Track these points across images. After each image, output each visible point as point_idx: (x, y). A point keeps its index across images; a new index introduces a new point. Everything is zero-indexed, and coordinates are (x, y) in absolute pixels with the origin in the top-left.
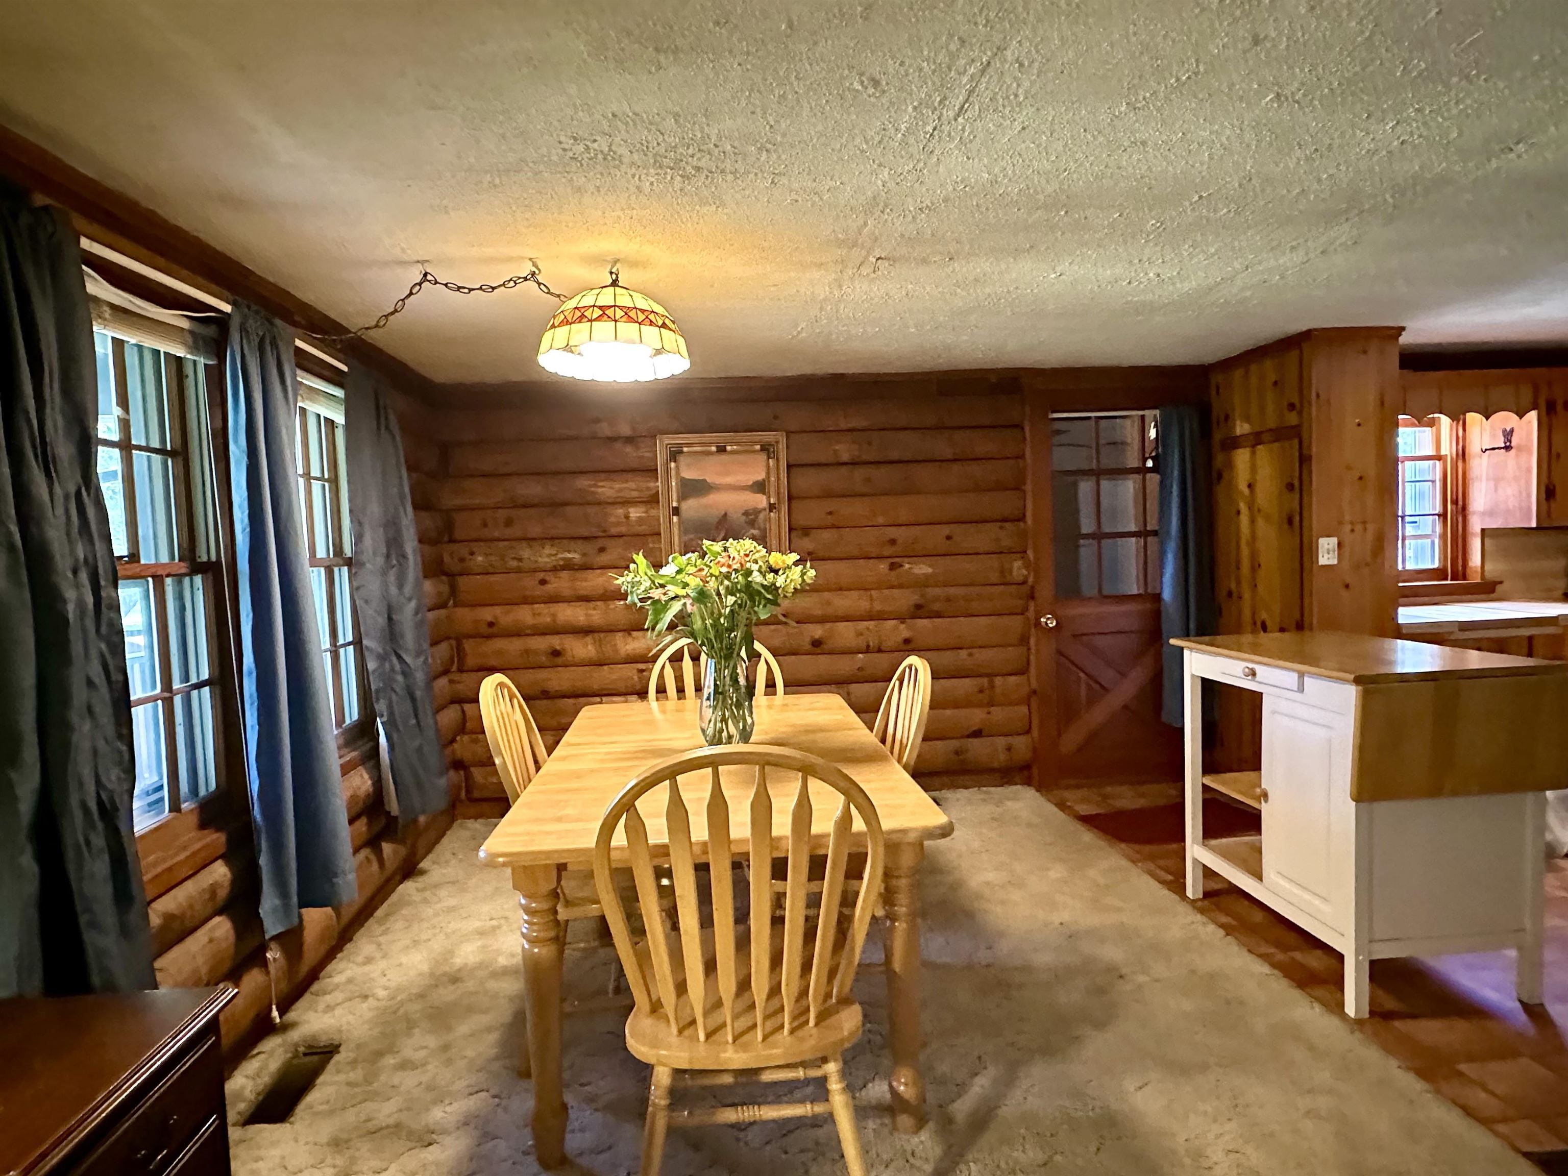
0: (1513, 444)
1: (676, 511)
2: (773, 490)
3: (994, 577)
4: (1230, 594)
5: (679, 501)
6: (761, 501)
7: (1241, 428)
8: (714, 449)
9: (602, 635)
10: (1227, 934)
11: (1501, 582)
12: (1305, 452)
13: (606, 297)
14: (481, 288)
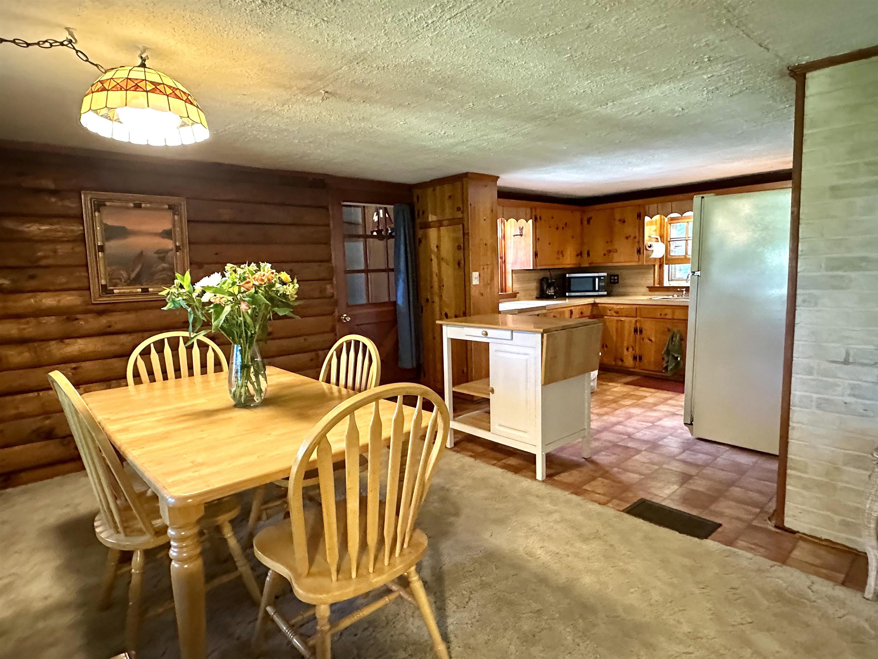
0: (523, 234)
1: (101, 249)
2: (178, 237)
3: (317, 294)
4: (427, 300)
5: (103, 242)
6: (169, 244)
7: (432, 218)
8: (131, 205)
9: (36, 344)
10: (476, 460)
11: (518, 293)
12: (466, 231)
13: (138, 74)
14: (14, 41)
